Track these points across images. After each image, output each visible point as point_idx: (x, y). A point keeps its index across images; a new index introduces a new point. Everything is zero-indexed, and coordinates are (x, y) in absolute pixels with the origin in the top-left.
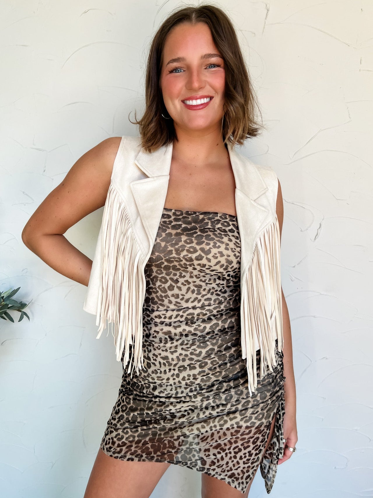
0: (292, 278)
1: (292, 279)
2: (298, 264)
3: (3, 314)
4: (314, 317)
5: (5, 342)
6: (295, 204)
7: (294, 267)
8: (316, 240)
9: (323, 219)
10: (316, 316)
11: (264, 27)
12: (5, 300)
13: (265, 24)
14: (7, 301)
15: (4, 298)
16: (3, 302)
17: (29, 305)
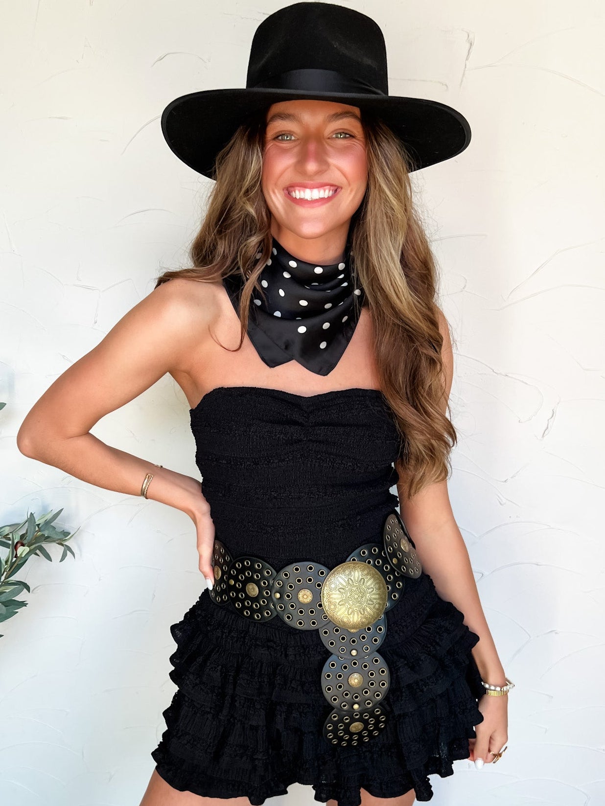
0: (502, 501)
1: (500, 501)
2: (512, 477)
3: (38, 550)
4: (537, 565)
5: (37, 589)
6: (509, 377)
7: (505, 481)
8: (545, 438)
9: (558, 403)
10: (539, 564)
11: (464, 74)
12: (42, 529)
13: (466, 67)
14: (44, 530)
15: (40, 526)
16: (39, 533)
17: (76, 534)
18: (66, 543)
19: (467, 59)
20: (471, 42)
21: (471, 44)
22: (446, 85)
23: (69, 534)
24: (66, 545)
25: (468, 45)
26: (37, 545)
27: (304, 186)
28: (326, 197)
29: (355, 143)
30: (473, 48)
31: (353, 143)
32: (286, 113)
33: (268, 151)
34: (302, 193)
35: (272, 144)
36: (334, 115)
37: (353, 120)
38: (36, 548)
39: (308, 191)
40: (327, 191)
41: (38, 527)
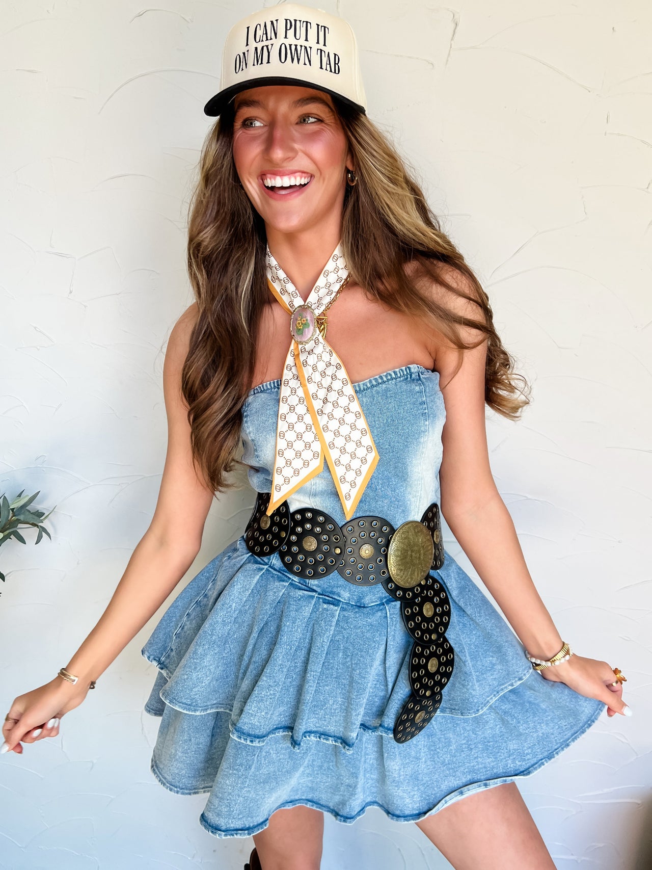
5: (10, 575)
11: (449, 54)
12: (16, 514)
13: (451, 47)
14: (19, 515)
15: (14, 511)
16: (14, 517)
17: (50, 515)
18: (40, 524)
19: (452, 39)
20: (457, 22)
21: (456, 24)
22: (433, 65)
23: (44, 514)
24: (41, 526)
25: (453, 25)
26: (11, 530)
27: (275, 174)
28: (298, 184)
29: (324, 128)
30: (458, 28)
31: (322, 127)
32: (251, 100)
33: (237, 140)
34: (273, 181)
35: (241, 132)
36: (299, 100)
37: (320, 105)
38: (10, 534)
39: (278, 178)
40: (298, 178)
41: (13, 511)
